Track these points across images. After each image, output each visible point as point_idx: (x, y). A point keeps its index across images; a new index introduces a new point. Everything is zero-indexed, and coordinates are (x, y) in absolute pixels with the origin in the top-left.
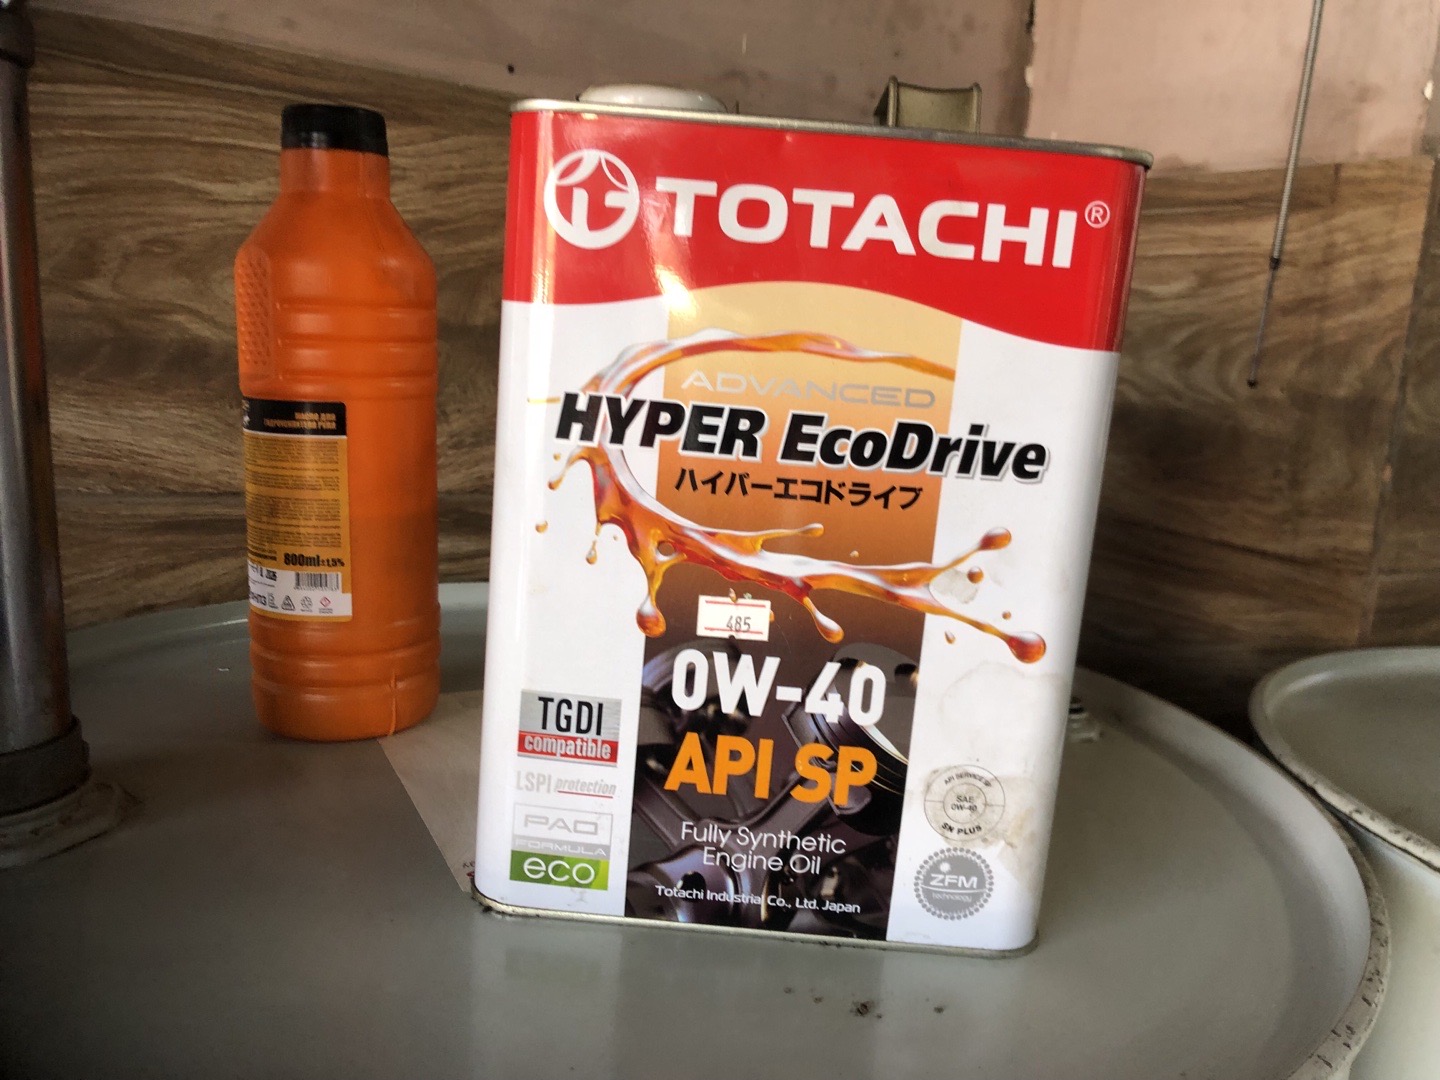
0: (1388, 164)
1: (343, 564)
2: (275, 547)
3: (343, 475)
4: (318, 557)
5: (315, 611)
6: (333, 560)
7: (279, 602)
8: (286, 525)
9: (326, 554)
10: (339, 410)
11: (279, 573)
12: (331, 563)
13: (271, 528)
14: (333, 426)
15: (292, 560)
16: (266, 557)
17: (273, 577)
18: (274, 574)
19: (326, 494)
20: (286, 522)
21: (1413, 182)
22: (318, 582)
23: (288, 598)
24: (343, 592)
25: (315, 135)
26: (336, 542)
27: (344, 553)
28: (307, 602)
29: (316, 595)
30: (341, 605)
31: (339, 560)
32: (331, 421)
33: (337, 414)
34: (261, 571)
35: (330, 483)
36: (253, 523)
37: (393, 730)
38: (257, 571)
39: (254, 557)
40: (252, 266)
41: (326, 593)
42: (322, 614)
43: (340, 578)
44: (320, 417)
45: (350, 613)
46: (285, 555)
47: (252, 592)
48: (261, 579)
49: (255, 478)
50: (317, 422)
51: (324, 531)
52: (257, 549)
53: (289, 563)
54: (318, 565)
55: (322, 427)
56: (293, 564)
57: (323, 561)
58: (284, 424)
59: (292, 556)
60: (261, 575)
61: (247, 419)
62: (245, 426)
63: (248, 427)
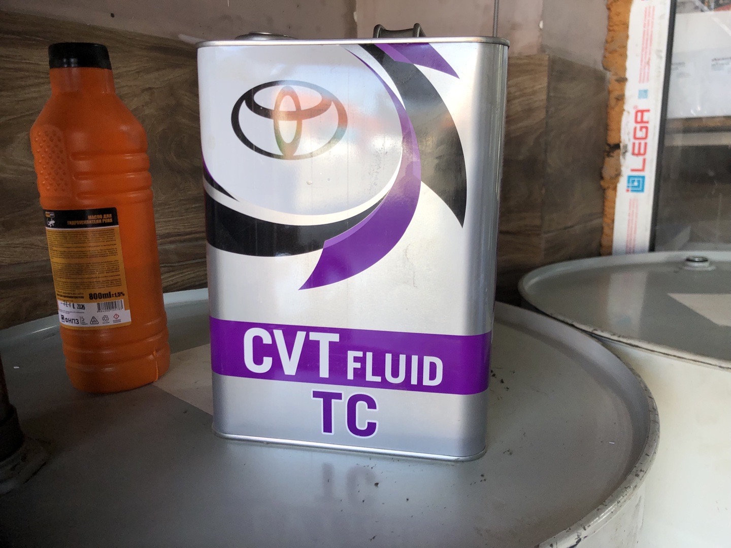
0: (529, 57)
1: (124, 295)
2: (82, 291)
3: (119, 247)
4: (110, 293)
5: (111, 322)
6: (118, 293)
7: (88, 321)
8: (88, 278)
9: (114, 290)
10: (112, 211)
11: (86, 305)
12: (117, 295)
13: (78, 281)
14: (111, 220)
15: (92, 297)
16: (76, 297)
17: (83, 307)
18: (83, 306)
19: (112, 258)
20: (87, 276)
21: (540, 65)
22: (111, 306)
23: (93, 318)
24: (126, 309)
25: (72, 60)
26: (118, 283)
27: (124, 288)
28: (105, 318)
29: (111, 314)
30: (125, 316)
31: (121, 293)
32: (110, 218)
33: (109, 214)
34: (73, 306)
35: (113, 252)
36: (64, 280)
37: (157, 378)
38: (70, 306)
39: (66, 299)
40: (47, 135)
41: (117, 312)
42: (115, 323)
43: (123, 302)
44: (103, 217)
45: (130, 320)
46: (90, 295)
47: (66, 319)
48: (74, 310)
49: (65, 255)
50: (102, 219)
51: (112, 278)
52: (69, 294)
53: (92, 299)
54: (110, 297)
55: (105, 222)
56: (95, 299)
57: (113, 295)
58: (81, 222)
59: (94, 294)
60: (74, 308)
61: (52, 222)
62: (49, 226)
63: (52, 227)
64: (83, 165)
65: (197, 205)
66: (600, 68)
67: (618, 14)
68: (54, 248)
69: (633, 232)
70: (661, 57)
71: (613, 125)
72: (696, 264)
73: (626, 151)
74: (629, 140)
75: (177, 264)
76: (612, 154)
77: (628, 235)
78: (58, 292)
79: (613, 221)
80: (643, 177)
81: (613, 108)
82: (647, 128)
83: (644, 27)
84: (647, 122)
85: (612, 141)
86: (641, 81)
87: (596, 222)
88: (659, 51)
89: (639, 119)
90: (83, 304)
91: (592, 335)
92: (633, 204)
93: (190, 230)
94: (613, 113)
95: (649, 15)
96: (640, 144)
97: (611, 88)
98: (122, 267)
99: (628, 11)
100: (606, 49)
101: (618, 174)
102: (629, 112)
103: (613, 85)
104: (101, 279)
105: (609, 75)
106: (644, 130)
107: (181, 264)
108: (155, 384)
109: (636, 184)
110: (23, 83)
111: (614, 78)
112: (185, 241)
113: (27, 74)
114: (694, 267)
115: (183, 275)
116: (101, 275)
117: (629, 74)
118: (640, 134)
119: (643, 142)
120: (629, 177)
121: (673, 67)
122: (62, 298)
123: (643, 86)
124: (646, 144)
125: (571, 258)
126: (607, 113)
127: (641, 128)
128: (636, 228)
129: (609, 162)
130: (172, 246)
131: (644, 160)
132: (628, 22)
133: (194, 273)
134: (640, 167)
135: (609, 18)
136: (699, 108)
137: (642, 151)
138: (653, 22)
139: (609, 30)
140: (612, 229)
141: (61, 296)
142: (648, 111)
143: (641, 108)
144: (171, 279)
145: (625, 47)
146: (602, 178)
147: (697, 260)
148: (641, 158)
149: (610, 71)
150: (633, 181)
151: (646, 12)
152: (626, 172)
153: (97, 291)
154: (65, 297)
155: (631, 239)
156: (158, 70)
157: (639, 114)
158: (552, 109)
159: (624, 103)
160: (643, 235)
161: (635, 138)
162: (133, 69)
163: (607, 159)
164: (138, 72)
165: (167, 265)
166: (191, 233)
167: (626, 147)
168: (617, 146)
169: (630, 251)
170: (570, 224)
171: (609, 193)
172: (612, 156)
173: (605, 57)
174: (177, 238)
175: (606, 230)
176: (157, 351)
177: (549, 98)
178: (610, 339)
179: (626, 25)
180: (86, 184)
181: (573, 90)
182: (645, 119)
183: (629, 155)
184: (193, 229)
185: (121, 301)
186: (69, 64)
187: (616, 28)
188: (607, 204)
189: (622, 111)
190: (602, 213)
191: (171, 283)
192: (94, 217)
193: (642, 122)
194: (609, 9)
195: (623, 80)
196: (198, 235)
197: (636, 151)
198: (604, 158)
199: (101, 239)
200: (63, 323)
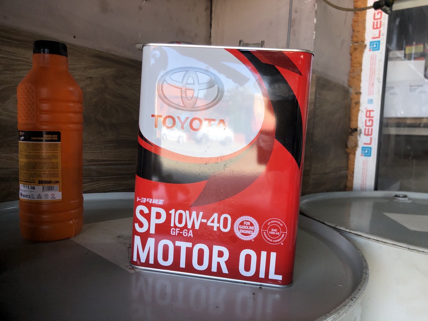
1: (59, 183)
2: (34, 179)
3: (60, 155)
4: (51, 181)
5: (50, 198)
6: (56, 182)
7: (36, 196)
8: (39, 171)
9: (53, 179)
10: (58, 134)
11: (36, 187)
12: (55, 182)
13: (33, 172)
14: (57, 139)
15: (40, 182)
16: (31, 182)
17: (34, 188)
18: (34, 187)
19: (54, 161)
20: (39, 170)
22: (50, 189)
23: (39, 195)
26: (57, 175)
27: (59, 179)
28: (46, 196)
29: (50, 193)
30: (58, 195)
31: (58, 181)
32: (56, 137)
33: (56, 135)
34: (28, 187)
35: (55, 157)
36: (25, 172)
37: (73, 235)
38: (26, 187)
39: (25, 183)
40: (26, 89)
41: (53, 192)
42: (52, 199)
43: (58, 187)
44: (52, 136)
45: (61, 198)
46: (39, 181)
47: (23, 195)
48: (28, 190)
49: (27, 157)
50: (51, 138)
51: (53, 172)
52: (27, 180)
53: (40, 184)
54: (51, 183)
55: (53, 139)
56: (42, 184)
57: (53, 182)
58: (39, 138)
59: (42, 181)
60: (29, 188)
61: (23, 138)
62: (20, 140)
63: (22, 140)
64: (45, 106)
65: (111, 145)
66: (346, 85)
67: (356, 58)
68: (22, 153)
69: (365, 179)
70: (380, 82)
71: (353, 118)
72: (400, 199)
73: (361, 133)
74: (363, 126)
75: (96, 178)
76: (352, 134)
77: (362, 181)
78: (21, 179)
79: (353, 172)
80: (371, 148)
81: (353, 108)
82: (372, 120)
83: (371, 65)
84: (373, 117)
85: (353, 126)
86: (369, 94)
87: (343, 172)
88: (379, 79)
89: (368, 115)
90: (34, 186)
91: (334, 228)
92: (365, 163)
93: (106, 158)
94: (354, 111)
95: (373, 60)
96: (369, 129)
97: (352, 96)
98: (60, 166)
99: (362, 57)
100: (349, 76)
101: (356, 146)
102: (362, 111)
103: (353, 96)
104: (46, 172)
105: (352, 90)
106: (371, 122)
107: (98, 178)
108: (72, 239)
109: (366, 152)
110: (19, 68)
111: (355, 91)
112: (102, 165)
113: (22, 63)
114: (399, 200)
115: (99, 184)
116: (47, 170)
117: (362, 90)
118: (369, 124)
119: (370, 128)
120: (363, 148)
121: (386, 89)
122: (22, 182)
123: (371, 97)
124: (372, 129)
125: (328, 191)
126: (350, 111)
127: (369, 120)
128: (366, 177)
129: (351, 138)
130: (94, 167)
131: (371, 139)
132: (362, 62)
133: (105, 184)
134: (369, 142)
135: (351, 60)
136: (402, 113)
137: (370, 133)
138: (375, 63)
139: (351, 66)
140: (353, 177)
141: (22, 181)
142: (373, 111)
143: (369, 109)
144: (92, 186)
145: (360, 75)
146: (347, 147)
147: (401, 196)
148: (369, 137)
149: (352, 88)
150: (365, 150)
151: (371, 58)
152: (361, 144)
153: (44, 179)
154: (24, 182)
155: (363, 184)
156: (97, 68)
157: (368, 113)
158: (318, 105)
159: (359, 106)
160: (371, 182)
161: (366, 126)
162: (82, 66)
163: (350, 137)
164: (85, 68)
165: (90, 178)
166: (106, 161)
167: (361, 130)
168: (356, 130)
169: (363, 190)
170: (328, 171)
171: (351, 156)
172: (353, 135)
173: (349, 80)
174: (97, 163)
175: (349, 178)
176: (75, 219)
177: (316, 98)
178: (345, 231)
179: (360, 64)
180: (45, 117)
181: (330, 96)
182: (372, 115)
183: (362, 135)
184: (107, 158)
185: (57, 186)
186: (44, 52)
187: (355, 65)
188: (350, 162)
189: (358, 111)
190: (347, 168)
191: (91, 189)
192: (47, 136)
193: (370, 117)
194: (351, 55)
195: (359, 93)
196: (110, 162)
197: (367, 133)
198: (348, 136)
199: (49, 149)
200: (21, 198)
